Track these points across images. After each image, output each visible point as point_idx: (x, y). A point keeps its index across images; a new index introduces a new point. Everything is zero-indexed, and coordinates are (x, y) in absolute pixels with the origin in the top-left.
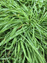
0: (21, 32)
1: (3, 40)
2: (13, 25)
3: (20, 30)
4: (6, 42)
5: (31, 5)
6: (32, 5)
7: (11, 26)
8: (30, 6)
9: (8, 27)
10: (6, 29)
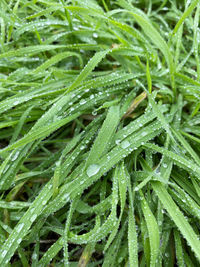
0: (144, 134)
1: (48, 186)
2: (92, 97)
3: (139, 122)
4: (66, 198)
5: (160, 9)
6: (165, 6)
7: (83, 102)
8: (154, 13)
9: (66, 108)
10: (59, 122)
